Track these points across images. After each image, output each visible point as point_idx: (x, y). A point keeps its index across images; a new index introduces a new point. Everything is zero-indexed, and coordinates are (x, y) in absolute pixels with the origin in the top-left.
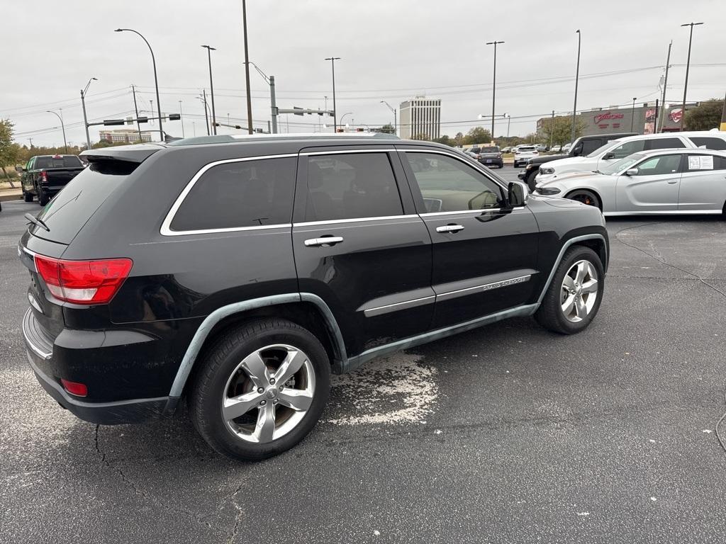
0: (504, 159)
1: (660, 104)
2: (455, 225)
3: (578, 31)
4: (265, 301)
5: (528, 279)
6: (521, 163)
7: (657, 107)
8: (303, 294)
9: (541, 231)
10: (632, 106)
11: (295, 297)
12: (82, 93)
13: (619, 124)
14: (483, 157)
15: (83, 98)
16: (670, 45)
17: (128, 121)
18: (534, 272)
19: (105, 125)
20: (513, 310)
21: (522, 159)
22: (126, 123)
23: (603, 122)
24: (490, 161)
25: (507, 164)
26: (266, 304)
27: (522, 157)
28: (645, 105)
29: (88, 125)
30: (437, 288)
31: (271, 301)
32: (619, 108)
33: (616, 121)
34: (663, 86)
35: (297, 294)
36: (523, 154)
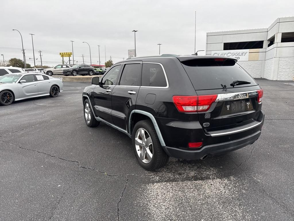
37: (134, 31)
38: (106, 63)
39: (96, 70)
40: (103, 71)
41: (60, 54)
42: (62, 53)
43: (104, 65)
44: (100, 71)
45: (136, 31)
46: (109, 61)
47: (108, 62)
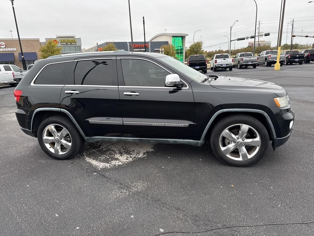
2: (135, 92)
4: (49, 109)
5: (187, 126)
8: (62, 109)
9: (195, 102)
11: (58, 110)
12: (231, 28)
15: (231, 30)
17: (246, 38)
18: (192, 123)
19: (238, 40)
20: (182, 140)
22: (245, 39)
26: (49, 110)
29: (231, 41)
30: (124, 119)
31: (51, 109)
35: (60, 109)
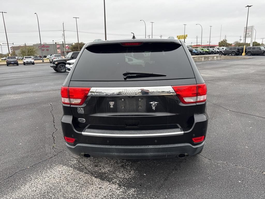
0: (18, 62)
1: (64, 43)
3: (35, 13)
6: (27, 63)
7: (63, 44)
10: (53, 43)
13: (48, 49)
14: (9, 61)
16: (63, 23)
21: (27, 62)
23: (43, 48)
24: (13, 63)
25: (21, 64)
27: (27, 61)
28: (56, 43)
32: (47, 44)
33: (47, 48)
34: (63, 37)
36: (27, 60)
37: (247, 6)
38: (219, 43)
39: (203, 50)
40: (210, 51)
41: (177, 36)
42: (179, 36)
43: (218, 44)
44: (207, 51)
45: (250, 6)
46: (224, 40)
47: (222, 42)
